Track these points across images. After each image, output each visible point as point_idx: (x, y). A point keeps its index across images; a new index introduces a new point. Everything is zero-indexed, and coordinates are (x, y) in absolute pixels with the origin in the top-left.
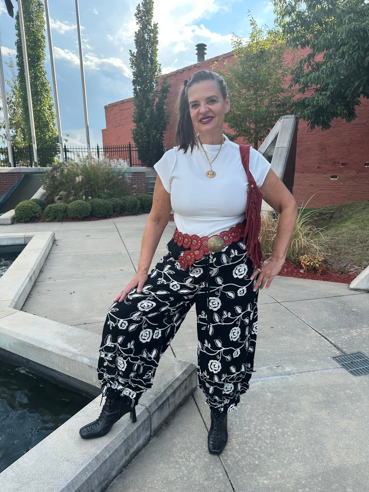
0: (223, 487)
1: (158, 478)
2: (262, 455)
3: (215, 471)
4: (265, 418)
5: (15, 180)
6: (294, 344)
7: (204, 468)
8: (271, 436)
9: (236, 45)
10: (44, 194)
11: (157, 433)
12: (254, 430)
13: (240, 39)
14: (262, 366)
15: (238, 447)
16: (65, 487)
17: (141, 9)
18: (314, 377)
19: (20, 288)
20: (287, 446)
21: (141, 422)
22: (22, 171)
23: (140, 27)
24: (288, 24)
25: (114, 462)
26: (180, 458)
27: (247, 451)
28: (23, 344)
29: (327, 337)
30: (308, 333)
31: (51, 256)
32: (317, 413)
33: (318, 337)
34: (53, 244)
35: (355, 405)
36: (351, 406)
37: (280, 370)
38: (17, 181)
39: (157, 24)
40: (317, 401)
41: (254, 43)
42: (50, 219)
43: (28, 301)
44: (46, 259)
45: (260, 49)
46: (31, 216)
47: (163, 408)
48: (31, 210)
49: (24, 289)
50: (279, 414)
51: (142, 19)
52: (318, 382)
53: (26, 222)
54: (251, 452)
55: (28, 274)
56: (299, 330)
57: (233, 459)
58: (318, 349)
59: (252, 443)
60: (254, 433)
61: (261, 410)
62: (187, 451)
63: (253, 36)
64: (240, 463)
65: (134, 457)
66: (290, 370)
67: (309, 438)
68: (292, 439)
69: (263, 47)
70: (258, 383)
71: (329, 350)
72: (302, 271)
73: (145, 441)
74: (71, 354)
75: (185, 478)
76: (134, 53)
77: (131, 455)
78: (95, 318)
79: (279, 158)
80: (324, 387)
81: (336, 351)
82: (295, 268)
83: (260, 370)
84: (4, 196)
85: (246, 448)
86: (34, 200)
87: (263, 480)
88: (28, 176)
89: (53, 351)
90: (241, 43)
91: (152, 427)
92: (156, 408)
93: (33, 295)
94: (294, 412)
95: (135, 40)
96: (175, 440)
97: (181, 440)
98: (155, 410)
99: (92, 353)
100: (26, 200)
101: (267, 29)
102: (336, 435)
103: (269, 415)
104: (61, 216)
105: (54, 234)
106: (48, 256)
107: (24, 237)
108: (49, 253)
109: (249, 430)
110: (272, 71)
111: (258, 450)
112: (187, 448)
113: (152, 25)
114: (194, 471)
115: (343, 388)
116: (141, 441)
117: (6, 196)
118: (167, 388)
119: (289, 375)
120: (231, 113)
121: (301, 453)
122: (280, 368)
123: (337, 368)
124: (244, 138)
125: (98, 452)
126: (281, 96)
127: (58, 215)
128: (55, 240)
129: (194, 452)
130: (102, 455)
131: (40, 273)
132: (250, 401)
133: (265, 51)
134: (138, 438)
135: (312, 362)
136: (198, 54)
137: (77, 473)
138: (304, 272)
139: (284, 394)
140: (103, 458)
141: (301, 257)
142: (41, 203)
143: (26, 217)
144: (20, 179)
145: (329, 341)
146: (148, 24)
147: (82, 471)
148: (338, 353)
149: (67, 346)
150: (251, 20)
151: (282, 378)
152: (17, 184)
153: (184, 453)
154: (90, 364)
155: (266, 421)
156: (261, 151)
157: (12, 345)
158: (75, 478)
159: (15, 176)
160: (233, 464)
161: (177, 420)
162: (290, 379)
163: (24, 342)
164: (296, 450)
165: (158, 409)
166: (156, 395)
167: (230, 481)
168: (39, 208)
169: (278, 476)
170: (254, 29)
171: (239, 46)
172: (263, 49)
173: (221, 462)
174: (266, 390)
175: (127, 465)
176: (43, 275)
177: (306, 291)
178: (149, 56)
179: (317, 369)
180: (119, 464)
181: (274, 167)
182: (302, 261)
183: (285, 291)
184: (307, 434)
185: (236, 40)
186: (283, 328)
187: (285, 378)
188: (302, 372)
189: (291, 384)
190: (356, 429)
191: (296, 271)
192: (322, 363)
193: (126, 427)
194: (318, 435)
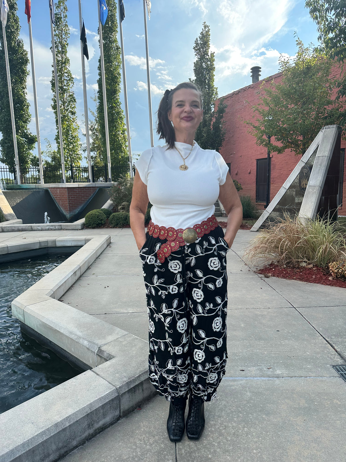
1: (112, 455)
2: (218, 450)
3: (167, 457)
4: (235, 416)
6: (294, 348)
7: (157, 453)
8: (234, 434)
9: (283, 64)
10: (111, 205)
11: (127, 414)
12: (220, 425)
13: (288, 59)
14: (253, 366)
16: (21, 445)
17: (199, 42)
18: (304, 383)
19: (62, 280)
20: (247, 446)
21: (108, 400)
22: (97, 186)
23: (198, 58)
24: (331, 39)
25: (75, 432)
26: (139, 440)
27: (205, 444)
28: (45, 326)
29: (334, 345)
30: (314, 339)
31: (102, 256)
32: (292, 418)
33: (323, 344)
34: (107, 246)
35: (338, 416)
36: (333, 417)
37: (269, 372)
38: (92, 194)
39: (214, 53)
40: (297, 406)
41: (300, 61)
42: (113, 225)
43: (69, 292)
44: (97, 258)
45: (306, 66)
46: (97, 223)
47: (135, 391)
48: (98, 217)
49: (66, 281)
50: (251, 414)
51: (200, 51)
52: (305, 388)
53: (94, 228)
54: (208, 446)
55: (73, 269)
56: (306, 335)
57: (188, 450)
58: (318, 356)
59: (212, 437)
60: (219, 428)
61: (234, 408)
62: (147, 435)
63: (300, 55)
64: (194, 454)
65: (99, 433)
66: (280, 373)
67: (273, 442)
68: (255, 440)
69: (309, 63)
70: (241, 382)
71: (331, 358)
72: (330, 278)
73: (113, 420)
74: (76, 337)
75: (136, 459)
76: (193, 80)
77: (96, 430)
78: (116, 310)
79: (319, 166)
80: (310, 394)
81: (339, 359)
82: (324, 275)
83: (249, 370)
86: (102, 210)
88: (101, 190)
89: (64, 333)
90: (289, 63)
91: (121, 408)
92: (126, 391)
93: (74, 288)
94: (268, 414)
95: (194, 70)
96: (141, 423)
97: (147, 424)
99: (93, 337)
100: (95, 210)
101: (313, 47)
102: (303, 443)
103: (241, 413)
104: (122, 223)
105: (110, 238)
106: (99, 256)
107: (85, 240)
108: (101, 254)
109: (215, 425)
110: (317, 85)
111: (216, 444)
112: (149, 432)
113: (209, 55)
114: (147, 454)
115: (331, 397)
116: (108, 419)
117: (83, 207)
118: (142, 374)
119: (278, 377)
120: (277, 127)
121: (259, 454)
122: (271, 370)
123: (333, 377)
124: (291, 150)
126: (329, 108)
127: (120, 222)
128: (111, 243)
129: (154, 437)
130: (62, 423)
131: (87, 269)
132: (227, 397)
133: (311, 67)
134: (104, 415)
135: (309, 368)
136: (252, 76)
137: (35, 435)
138: (333, 279)
139: (264, 396)
142: (108, 213)
143: (94, 224)
144: (95, 193)
145: (334, 349)
146: (205, 54)
147: (39, 433)
148: (340, 361)
149: (75, 330)
150: (297, 41)
151: (269, 380)
152: (92, 196)
153: (145, 436)
154: (88, 346)
155: (235, 419)
156: (303, 161)
157: (38, 326)
158: (31, 438)
159: (91, 189)
160: (186, 454)
161: (151, 405)
162: (277, 381)
163: (46, 324)
164: (255, 451)
165: (129, 391)
166: (129, 379)
168: (105, 216)
170: (300, 48)
171: (286, 65)
172: (310, 65)
173: (176, 450)
174: (247, 390)
175: (90, 439)
176: (89, 271)
177: (328, 299)
178: (207, 81)
179: (311, 375)
180: (81, 436)
181: (314, 175)
182: (330, 268)
183: (306, 297)
184: (272, 437)
185: (283, 60)
186: (289, 333)
187: (272, 380)
188: (293, 377)
189: (275, 387)
190: (329, 441)
191: (324, 278)
192: (319, 370)
193: (92, 403)
194: (284, 440)
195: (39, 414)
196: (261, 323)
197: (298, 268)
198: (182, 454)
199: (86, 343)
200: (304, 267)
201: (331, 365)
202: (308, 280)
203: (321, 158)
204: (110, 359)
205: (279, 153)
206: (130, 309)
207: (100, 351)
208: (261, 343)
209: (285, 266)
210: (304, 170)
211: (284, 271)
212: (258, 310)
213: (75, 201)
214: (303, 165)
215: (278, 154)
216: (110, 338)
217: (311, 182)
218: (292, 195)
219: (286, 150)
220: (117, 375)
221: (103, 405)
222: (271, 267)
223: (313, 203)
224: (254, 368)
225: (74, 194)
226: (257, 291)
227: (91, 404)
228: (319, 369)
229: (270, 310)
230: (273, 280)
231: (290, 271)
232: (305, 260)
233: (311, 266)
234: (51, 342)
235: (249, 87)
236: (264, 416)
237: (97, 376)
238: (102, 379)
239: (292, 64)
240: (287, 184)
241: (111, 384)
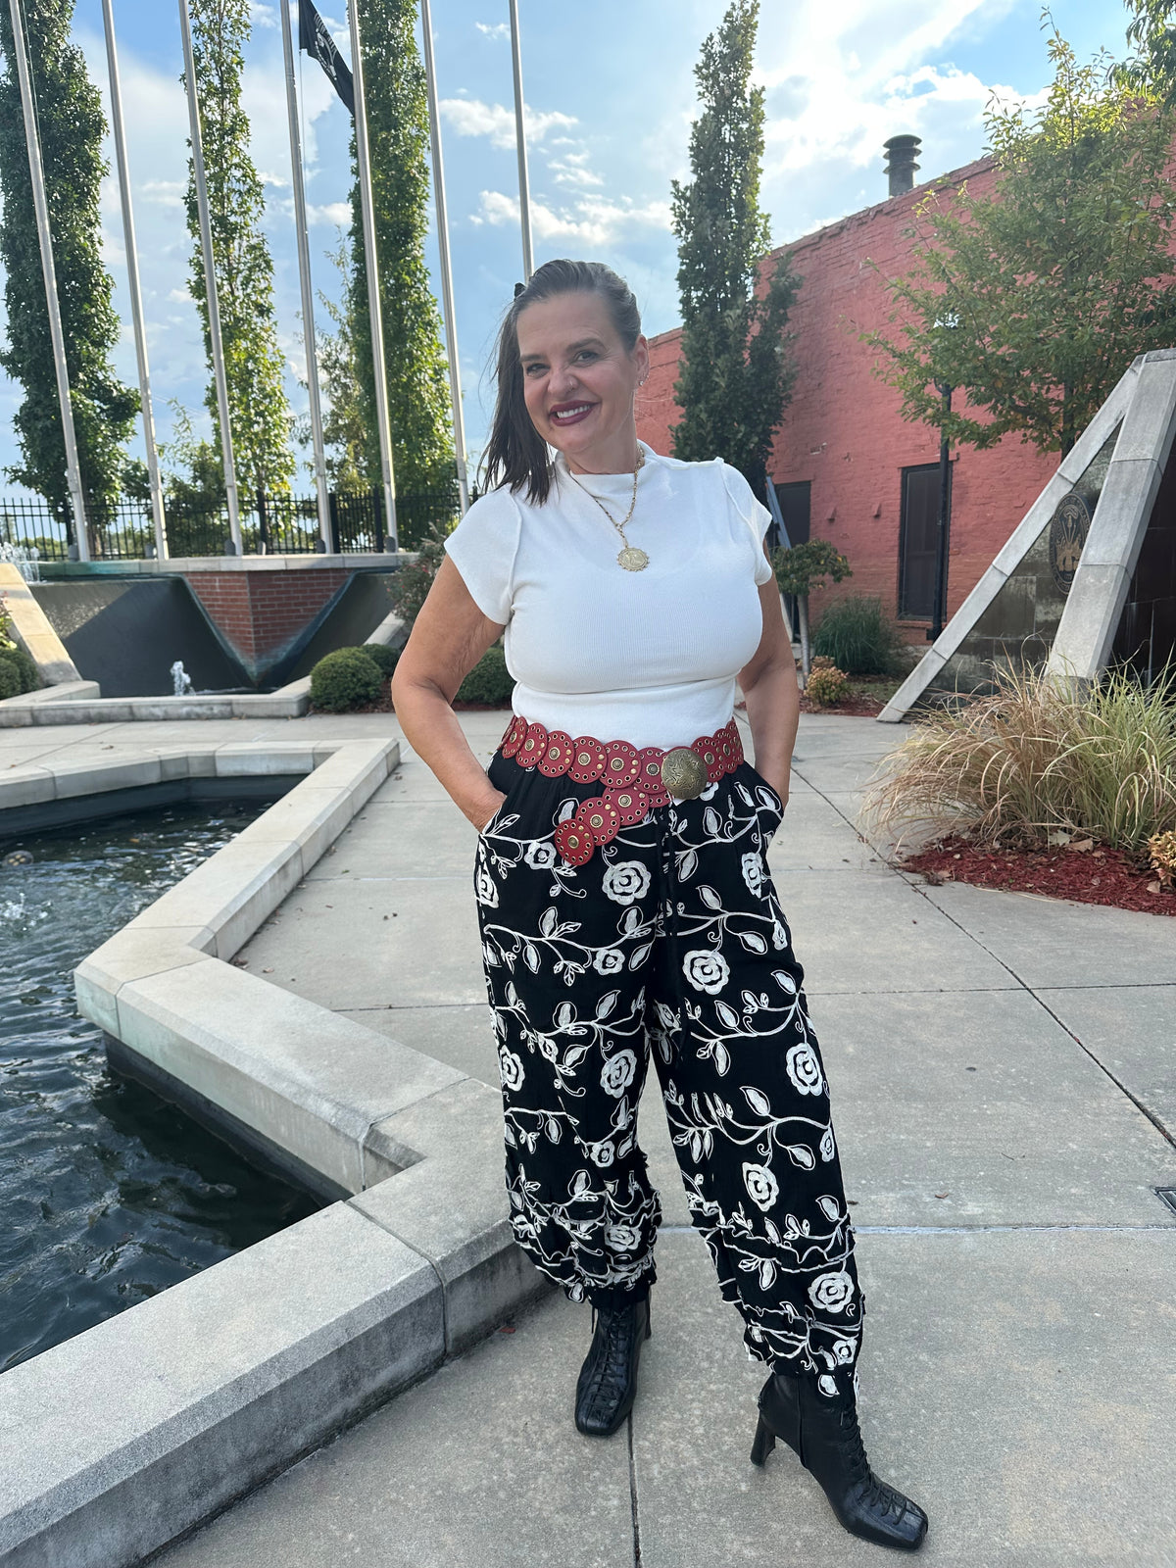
0: (607, 1541)
1: (424, 1480)
3: (601, 1489)
5: (329, 590)
6: (1027, 1130)
7: (569, 1475)
9: (1001, 128)
10: (400, 631)
11: (469, 1345)
13: (1017, 109)
14: (887, 1189)
15: (700, 1430)
16: (125, 1448)
17: (717, 49)
18: (1057, 1246)
19: (242, 893)
21: (406, 1304)
22: (348, 565)
23: (709, 107)
25: (299, 1406)
26: (510, 1432)
27: (726, 1448)
28: (187, 1049)
29: (1160, 1118)
30: (1094, 1097)
31: (373, 808)
32: (1016, 1365)
33: (1125, 1115)
34: (389, 775)
36: (1154, 1360)
37: (942, 1210)
38: (333, 594)
39: (763, 89)
40: (1035, 1325)
41: (1061, 116)
43: (264, 932)
44: (355, 817)
45: (1084, 132)
46: (352, 695)
47: (493, 1273)
48: (353, 675)
49: (253, 897)
51: (716, 82)
52: (1063, 1263)
53: (341, 711)
54: (737, 1454)
55: (277, 854)
56: (1066, 1084)
57: (672, 1465)
58: (1108, 1155)
62: (537, 1416)
63: (1060, 95)
64: (689, 1480)
65: (378, 1407)
66: (978, 1211)
67: (953, 1442)
68: (894, 1435)
69: (1094, 125)
71: (1150, 1163)
72: (1152, 888)
73: (421, 1365)
74: (294, 1089)
75: (502, 1495)
76: (686, 188)
77: (367, 1398)
78: (423, 994)
79: (1121, 496)
80: (1080, 1283)
82: (1130, 875)
83: (873, 1203)
84: (298, 637)
85: (726, 1438)
86: (368, 649)
87: (744, 1544)
88: (364, 578)
89: (254, 1075)
90: (1019, 122)
91: (451, 1325)
92: (464, 1271)
93: (281, 919)
94: (935, 1351)
95: (692, 149)
96: (516, 1376)
97: (533, 1380)
98: (462, 1277)
99: (351, 1090)
100: (343, 649)
101: (1107, 63)
102: (1055, 1448)
105: (398, 745)
106: (363, 809)
107: (313, 754)
108: (369, 801)
110: (1119, 202)
112: (542, 1407)
113: (747, 94)
114: (535, 1478)
115: (1149, 1295)
116: (407, 1362)
117: (303, 637)
119: (970, 1227)
120: (975, 355)
121: (908, 1483)
122: (947, 1201)
123: (1158, 1226)
124: (1025, 435)
125: (248, 1368)
126: (1160, 285)
128: (399, 764)
129: (559, 1422)
130: (256, 1378)
131: (323, 856)
133: (1098, 139)
134: (394, 1352)
135: (1075, 1195)
136: (890, 171)
137: (171, 1416)
138: (1162, 890)
139: (924, 1288)
140: (258, 1388)
141: (1152, 840)
142: (389, 657)
143: (341, 697)
144: (341, 590)
145: (1163, 1132)
146: (734, 93)
147: (185, 1411)
149: (290, 1065)
150: (1050, 42)
151: (939, 1236)
152: (332, 603)
153: (529, 1419)
154: (334, 1120)
156: (1066, 476)
157: (166, 1049)
158: (159, 1427)
159: (328, 578)
160: (666, 1479)
162: (968, 1240)
163: (192, 1044)
165: (475, 1273)
166: (474, 1233)
167: (636, 1528)
168: (378, 670)
169: (798, 1543)
170: (1062, 70)
171: (1011, 133)
172: (1095, 131)
173: (632, 1466)
175: (349, 1427)
176: (330, 863)
177: (1142, 958)
178: (734, 192)
179: (1081, 1221)
180: (318, 1417)
181: (1102, 527)
182: (1154, 854)
183: (1068, 952)
184: (951, 1427)
185: (998, 112)
186: (1009, 1075)
187: (951, 1237)
188: (1020, 1225)
189: (962, 1258)
190: (1142, 1439)
191: (1131, 886)
192: (1108, 1204)
193: (353, 1311)
194: (990, 1437)
195: (181, 1349)
196: (914, 1043)
197: (1042, 851)
198: (651, 1480)
199: (326, 1110)
200: (1063, 848)
201: (1151, 1187)
202: (1075, 894)
203: (1129, 466)
204: (409, 1164)
205: (979, 447)
206: (469, 992)
207: (375, 1137)
208: (913, 1111)
209: (996, 845)
210: (1068, 507)
211: (995, 862)
212: (903, 996)
213: (274, 619)
214: (1066, 489)
215: (979, 451)
216: (407, 1094)
217: (1092, 552)
218: (1026, 596)
219: (1007, 436)
220: (433, 1219)
221: (388, 1321)
222: (950, 849)
223: (1098, 627)
224: (891, 1194)
225: (272, 593)
226: (900, 931)
227: (349, 1316)
228: (1111, 1200)
229: (943, 997)
230: (955, 894)
231: (1013, 862)
232: (1068, 823)
233: (1087, 844)
234: (208, 1102)
235: (879, 210)
236: (924, 1357)
237: (369, 1224)
238: (382, 1232)
239: (1031, 126)
240: (1008, 559)
241: (414, 1249)
